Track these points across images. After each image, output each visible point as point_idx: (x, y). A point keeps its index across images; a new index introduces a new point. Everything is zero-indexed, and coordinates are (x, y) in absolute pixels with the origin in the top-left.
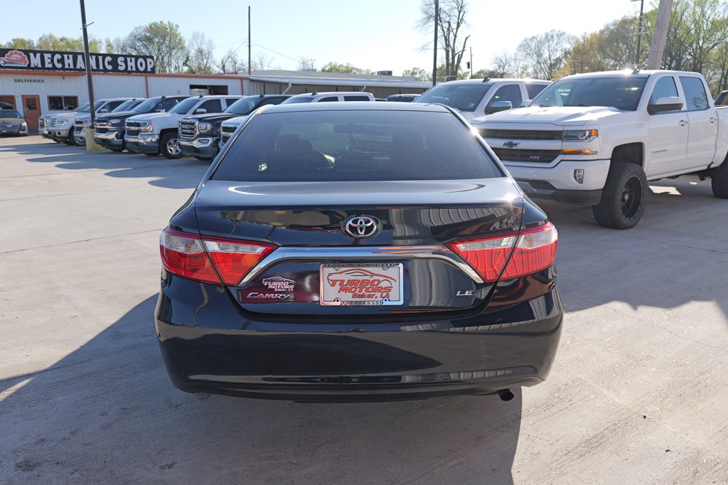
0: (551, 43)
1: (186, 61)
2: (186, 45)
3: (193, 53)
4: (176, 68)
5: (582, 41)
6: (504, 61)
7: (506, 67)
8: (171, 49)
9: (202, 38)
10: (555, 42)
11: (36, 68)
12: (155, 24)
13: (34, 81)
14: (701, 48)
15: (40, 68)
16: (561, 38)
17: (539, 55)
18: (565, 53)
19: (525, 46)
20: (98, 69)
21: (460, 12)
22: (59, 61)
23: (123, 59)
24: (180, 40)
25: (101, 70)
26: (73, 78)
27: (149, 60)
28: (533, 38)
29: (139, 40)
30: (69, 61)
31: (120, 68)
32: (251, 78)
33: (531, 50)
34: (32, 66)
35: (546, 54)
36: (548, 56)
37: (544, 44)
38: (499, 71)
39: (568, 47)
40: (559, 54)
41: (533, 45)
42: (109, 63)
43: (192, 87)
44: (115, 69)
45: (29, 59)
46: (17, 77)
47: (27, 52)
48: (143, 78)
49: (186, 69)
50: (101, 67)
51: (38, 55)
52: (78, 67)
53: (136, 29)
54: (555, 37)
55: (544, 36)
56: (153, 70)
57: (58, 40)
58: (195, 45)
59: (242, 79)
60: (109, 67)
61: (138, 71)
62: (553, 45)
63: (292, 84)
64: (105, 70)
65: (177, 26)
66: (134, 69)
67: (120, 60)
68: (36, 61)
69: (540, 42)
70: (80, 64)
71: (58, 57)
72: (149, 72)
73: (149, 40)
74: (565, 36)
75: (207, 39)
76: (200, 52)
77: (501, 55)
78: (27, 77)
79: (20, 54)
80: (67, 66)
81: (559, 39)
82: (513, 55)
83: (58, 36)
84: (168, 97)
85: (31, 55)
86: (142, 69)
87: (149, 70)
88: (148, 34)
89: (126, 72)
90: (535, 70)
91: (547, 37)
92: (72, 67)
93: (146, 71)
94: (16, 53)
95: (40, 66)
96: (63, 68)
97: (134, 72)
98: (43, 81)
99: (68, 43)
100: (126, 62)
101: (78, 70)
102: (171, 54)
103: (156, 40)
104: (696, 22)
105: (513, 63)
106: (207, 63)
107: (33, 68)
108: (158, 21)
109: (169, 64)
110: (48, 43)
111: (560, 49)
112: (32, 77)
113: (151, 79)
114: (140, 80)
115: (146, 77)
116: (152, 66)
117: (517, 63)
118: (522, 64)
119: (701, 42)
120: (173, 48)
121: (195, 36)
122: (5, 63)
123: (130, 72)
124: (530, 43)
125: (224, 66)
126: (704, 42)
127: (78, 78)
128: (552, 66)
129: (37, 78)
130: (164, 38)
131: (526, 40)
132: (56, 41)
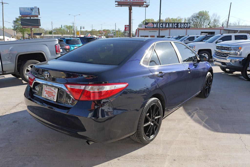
1: (209, 24)
2: (210, 18)
3: (212, 21)
4: (205, 26)
8: (205, 20)
9: (216, 15)
11: (155, 28)
12: (201, 12)
13: (154, 31)
15: (156, 28)
20: (172, 28)
22: (161, 25)
23: (180, 24)
24: (208, 16)
25: (173, 28)
26: (165, 30)
27: (188, 24)
29: (195, 17)
30: (164, 25)
31: (179, 27)
32: (224, 29)
34: (154, 27)
42: (176, 25)
43: (202, 32)
44: (177, 27)
45: (154, 25)
46: (150, 30)
47: (153, 23)
48: (186, 30)
49: (209, 26)
50: (173, 27)
51: (156, 24)
52: (166, 27)
53: (194, 14)
56: (189, 27)
57: (171, 19)
58: (213, 18)
59: (221, 29)
60: (176, 27)
61: (184, 27)
63: (240, 31)
64: (174, 28)
65: (208, 12)
66: (183, 27)
67: (179, 24)
68: (155, 26)
70: (167, 26)
71: (161, 24)
72: (188, 28)
73: (198, 17)
75: (218, 16)
76: (215, 20)
78: (152, 30)
79: (152, 24)
80: (163, 27)
83: (171, 18)
84: (180, 36)
85: (154, 24)
86: (186, 27)
87: (188, 27)
88: (197, 15)
89: (181, 28)
92: (165, 27)
93: (187, 28)
94: (150, 24)
95: (156, 27)
96: (162, 28)
97: (183, 28)
98: (156, 31)
99: (173, 20)
100: (181, 25)
101: (166, 28)
102: (204, 21)
103: (200, 17)
106: (217, 24)
107: (154, 28)
108: (202, 11)
109: (203, 25)
110: (168, 20)
112: (154, 30)
113: (188, 30)
114: (185, 30)
115: (187, 29)
116: (189, 26)
120: (206, 19)
121: (214, 15)
122: (147, 26)
123: (182, 28)
125: (223, 25)
127: (166, 30)
129: (155, 30)
130: (203, 16)
132: (170, 19)
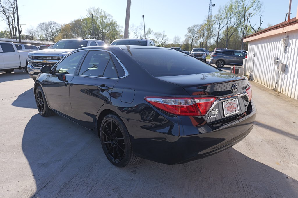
0: (51, 26)
5: (64, 26)
6: (32, 32)
7: (34, 34)
10: (53, 26)
14: (104, 32)
16: (55, 25)
17: (47, 30)
18: (57, 30)
19: (40, 26)
21: (13, 10)
28: (43, 23)
33: (43, 28)
35: (50, 30)
36: (50, 31)
37: (48, 26)
38: (30, 36)
39: (58, 28)
40: (55, 30)
41: (44, 26)
54: (52, 24)
55: (48, 23)
62: (52, 27)
69: (47, 25)
74: (56, 24)
77: (30, 29)
81: (54, 25)
82: (36, 29)
90: (46, 36)
91: (49, 23)
104: (101, 23)
105: (36, 33)
111: (55, 28)
117: (38, 33)
118: (40, 33)
119: (103, 30)
124: (42, 25)
126: (104, 30)
128: (53, 35)
131: (40, 24)
